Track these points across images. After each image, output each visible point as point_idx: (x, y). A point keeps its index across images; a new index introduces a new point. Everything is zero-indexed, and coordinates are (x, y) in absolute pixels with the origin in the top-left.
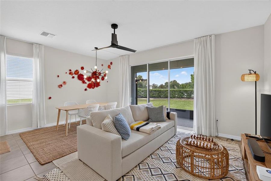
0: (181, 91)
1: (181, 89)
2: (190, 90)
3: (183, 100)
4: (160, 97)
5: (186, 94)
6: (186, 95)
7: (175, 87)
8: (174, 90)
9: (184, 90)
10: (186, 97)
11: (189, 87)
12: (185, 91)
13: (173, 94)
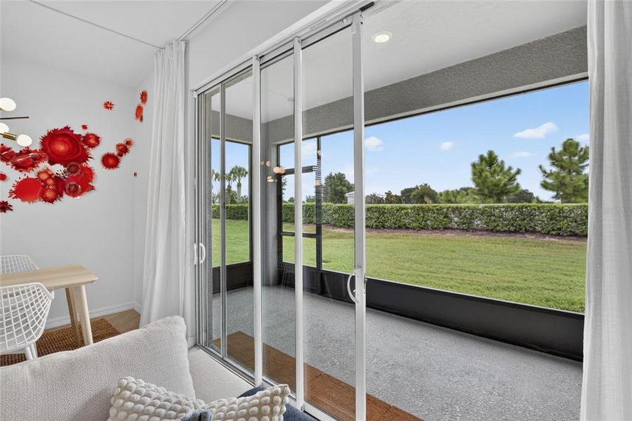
0: (441, 209)
1: (442, 205)
2: (469, 208)
3: (449, 235)
4: (383, 227)
5: (456, 219)
6: (456, 223)
7: (426, 199)
8: (422, 208)
9: (450, 207)
10: (456, 226)
11: (464, 200)
12: (454, 210)
13: (418, 217)
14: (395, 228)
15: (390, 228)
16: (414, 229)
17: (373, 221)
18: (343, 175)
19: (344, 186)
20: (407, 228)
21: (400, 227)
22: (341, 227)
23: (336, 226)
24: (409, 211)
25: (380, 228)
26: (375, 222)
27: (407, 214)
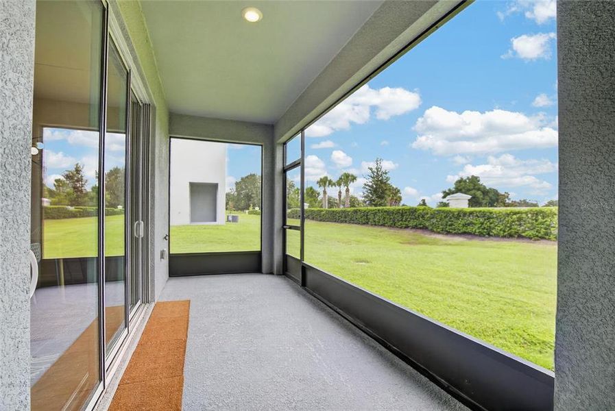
4: (489, 234)
14: (504, 237)
15: (497, 236)
16: (530, 238)
17: (477, 227)
18: (476, 178)
19: (479, 189)
20: (520, 237)
21: (511, 236)
22: (439, 233)
23: (434, 231)
24: (524, 216)
25: (484, 236)
26: (479, 228)
27: (520, 219)
